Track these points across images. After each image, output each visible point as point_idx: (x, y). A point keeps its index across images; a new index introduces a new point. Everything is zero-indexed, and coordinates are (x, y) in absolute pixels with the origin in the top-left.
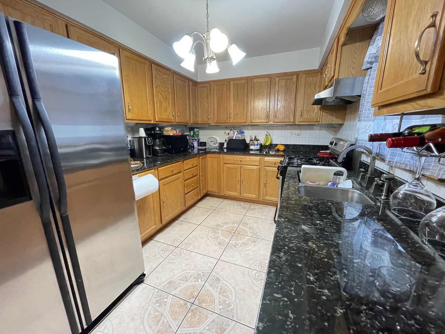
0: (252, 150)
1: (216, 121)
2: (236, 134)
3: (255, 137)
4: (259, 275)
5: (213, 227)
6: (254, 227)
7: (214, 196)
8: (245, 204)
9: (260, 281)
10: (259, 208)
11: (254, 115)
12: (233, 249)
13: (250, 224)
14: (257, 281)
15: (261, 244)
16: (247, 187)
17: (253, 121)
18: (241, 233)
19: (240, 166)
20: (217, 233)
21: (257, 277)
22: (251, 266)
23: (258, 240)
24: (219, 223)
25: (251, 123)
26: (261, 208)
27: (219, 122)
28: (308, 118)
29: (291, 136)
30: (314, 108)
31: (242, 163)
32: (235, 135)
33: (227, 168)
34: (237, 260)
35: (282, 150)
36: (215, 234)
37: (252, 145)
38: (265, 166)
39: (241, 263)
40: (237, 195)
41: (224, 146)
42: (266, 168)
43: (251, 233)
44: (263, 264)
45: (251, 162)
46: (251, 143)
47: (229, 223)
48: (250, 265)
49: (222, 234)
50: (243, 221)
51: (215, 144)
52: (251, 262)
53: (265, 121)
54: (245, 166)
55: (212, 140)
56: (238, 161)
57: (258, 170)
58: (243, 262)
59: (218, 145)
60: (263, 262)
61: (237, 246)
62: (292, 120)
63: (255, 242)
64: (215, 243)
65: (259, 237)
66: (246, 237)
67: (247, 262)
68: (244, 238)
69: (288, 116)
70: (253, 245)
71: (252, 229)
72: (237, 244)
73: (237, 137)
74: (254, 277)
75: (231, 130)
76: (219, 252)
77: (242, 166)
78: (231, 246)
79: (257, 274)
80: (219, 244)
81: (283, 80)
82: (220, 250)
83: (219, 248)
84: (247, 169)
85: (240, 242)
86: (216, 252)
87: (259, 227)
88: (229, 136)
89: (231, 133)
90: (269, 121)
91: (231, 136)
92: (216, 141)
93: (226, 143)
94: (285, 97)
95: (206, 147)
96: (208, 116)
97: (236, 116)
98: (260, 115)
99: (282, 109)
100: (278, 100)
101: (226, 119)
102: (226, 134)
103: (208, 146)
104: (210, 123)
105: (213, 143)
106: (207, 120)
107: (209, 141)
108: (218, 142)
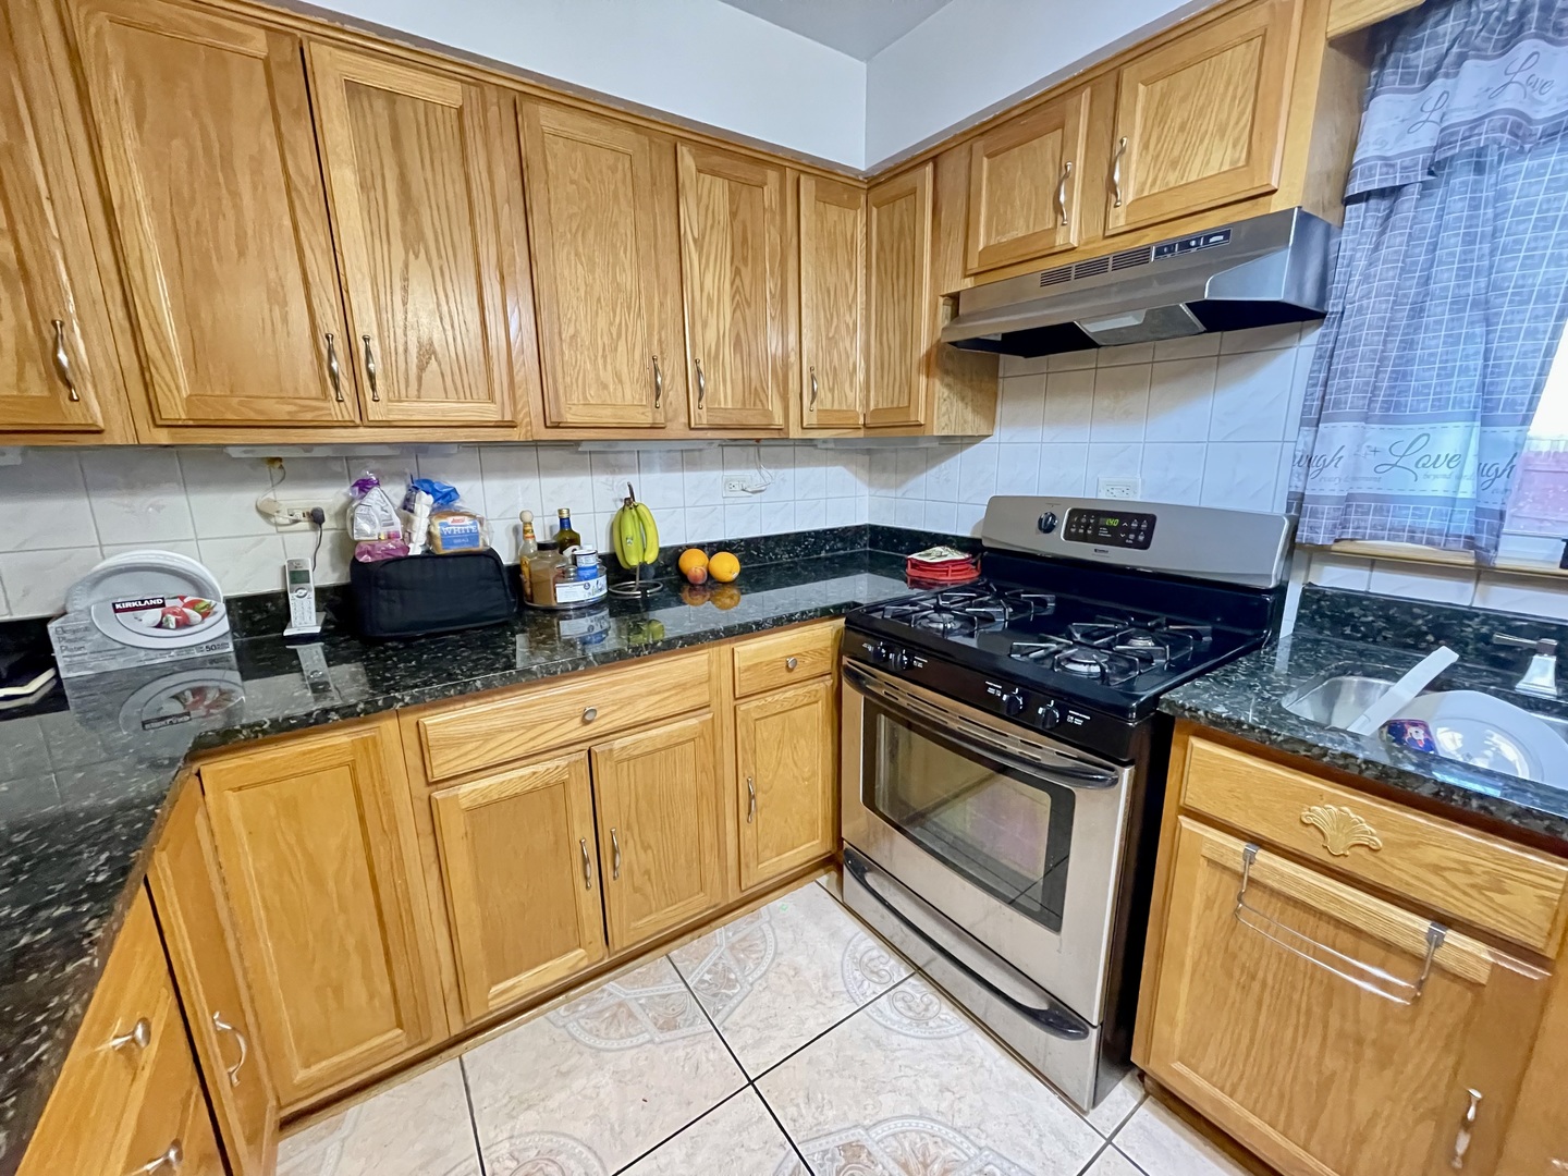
0: (566, 611)
1: (189, 403)
2: (429, 514)
3: (563, 523)
11: (571, 372)
16: (647, 872)
17: (570, 418)
19: (584, 752)
28: (836, 407)
29: (727, 501)
32: (415, 522)
35: (734, 575)
37: (563, 576)
46: (551, 562)
54: (618, 741)
56: (564, 719)
57: (706, 735)
62: (778, 420)
69: (756, 390)
73: (447, 539)
77: (595, 747)
81: (719, 182)
88: (361, 532)
89: (378, 509)
90: (667, 420)
91: (383, 532)
92: (194, 592)
93: (312, 594)
94: (738, 281)
95: (57, 676)
96: (50, 344)
97: (422, 368)
98: (607, 377)
99: (727, 351)
100: (705, 295)
101: (315, 390)
102: (283, 519)
103: (82, 665)
104: (101, 424)
105: (155, 615)
106: (36, 388)
107: (91, 606)
108: (218, 599)
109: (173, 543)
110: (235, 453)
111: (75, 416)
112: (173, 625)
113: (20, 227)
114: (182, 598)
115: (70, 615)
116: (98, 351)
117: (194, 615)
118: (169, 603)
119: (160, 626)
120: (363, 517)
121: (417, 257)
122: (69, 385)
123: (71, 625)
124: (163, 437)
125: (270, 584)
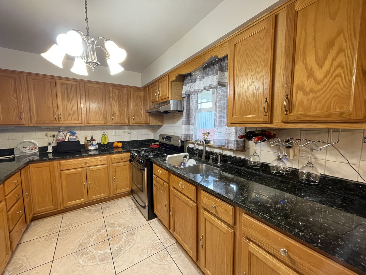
0: (90, 150)
1: (36, 121)
2: (69, 136)
3: (92, 137)
4: (159, 255)
5: (77, 250)
6: (122, 223)
7: (46, 215)
8: (95, 207)
9: (164, 259)
10: (111, 204)
11: (91, 116)
12: (122, 254)
13: (116, 222)
14: (163, 261)
15: (140, 232)
16: (95, 188)
17: (91, 123)
18: (115, 235)
19: (85, 169)
20: (88, 252)
21: (160, 259)
22: (149, 254)
23: (135, 231)
24: (81, 241)
25: (89, 124)
26: (114, 203)
27: (41, 123)
28: (138, 120)
29: (124, 135)
30: (142, 114)
31: (87, 165)
32: (67, 137)
33: (66, 175)
34: (134, 260)
35: (121, 146)
36: (87, 256)
37: (90, 145)
38: (112, 163)
39: (139, 259)
40: (84, 201)
41: (47, 150)
42: (113, 164)
43: (124, 229)
44: (155, 245)
45: (97, 162)
46: (89, 143)
47: (93, 234)
48: (147, 254)
49: (95, 250)
50: (107, 224)
51: (32, 150)
52: (145, 251)
53: (104, 123)
54: (91, 168)
55: (25, 145)
56: (82, 163)
57: (107, 168)
58: (140, 256)
59: (38, 150)
60: (153, 244)
61: (122, 249)
62: (127, 122)
63: (134, 234)
64: (96, 263)
65: (134, 228)
66: (122, 235)
67: (143, 253)
68: (122, 237)
69: (123, 118)
70: (135, 237)
71: (121, 225)
72: (120, 246)
73: (71, 139)
74: (158, 260)
75: (60, 132)
76: (110, 268)
77: (87, 168)
78: (116, 253)
79: (158, 256)
80: (102, 260)
81: (116, 90)
82: (109, 266)
83: (105, 264)
84: (94, 170)
85: (121, 243)
86: (106, 271)
87: (127, 220)
88: (58, 138)
89: (61, 135)
90: (107, 123)
91: (62, 138)
92: (34, 145)
93: (51, 147)
94: (120, 103)
95: (14, 156)
96: (20, 115)
97: (68, 116)
98: (97, 117)
99: (118, 113)
100: (114, 105)
101: (53, 120)
102: (49, 136)
103: (18, 154)
104: (24, 124)
105: (28, 148)
106: (17, 119)
107: (20, 146)
108: (37, 146)
109: (32, 139)
110: (42, 127)
111: (22, 123)
112: (30, 150)
113: (19, 102)
114: (32, 146)
115: (17, 148)
116: (25, 115)
117: (34, 149)
118: (31, 147)
119: (29, 150)
120: (59, 136)
121: (69, 102)
122: (21, 119)
123: (17, 149)
124: (32, 125)
125: (46, 145)
